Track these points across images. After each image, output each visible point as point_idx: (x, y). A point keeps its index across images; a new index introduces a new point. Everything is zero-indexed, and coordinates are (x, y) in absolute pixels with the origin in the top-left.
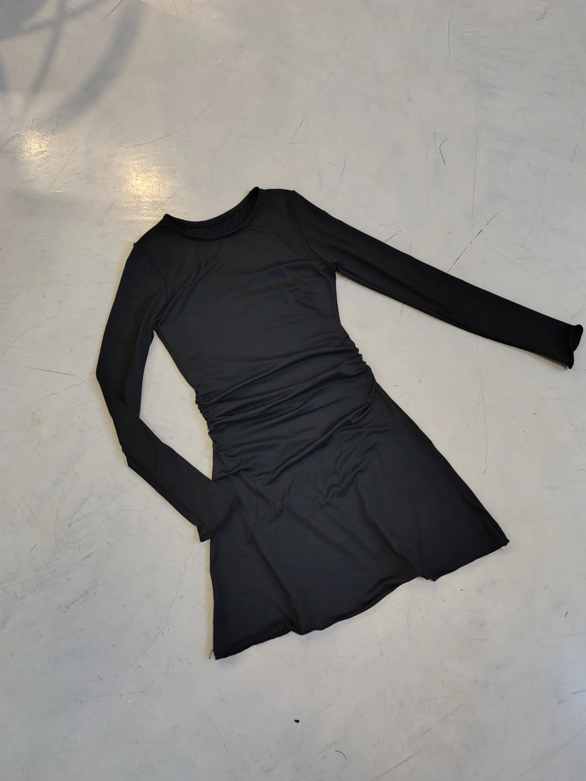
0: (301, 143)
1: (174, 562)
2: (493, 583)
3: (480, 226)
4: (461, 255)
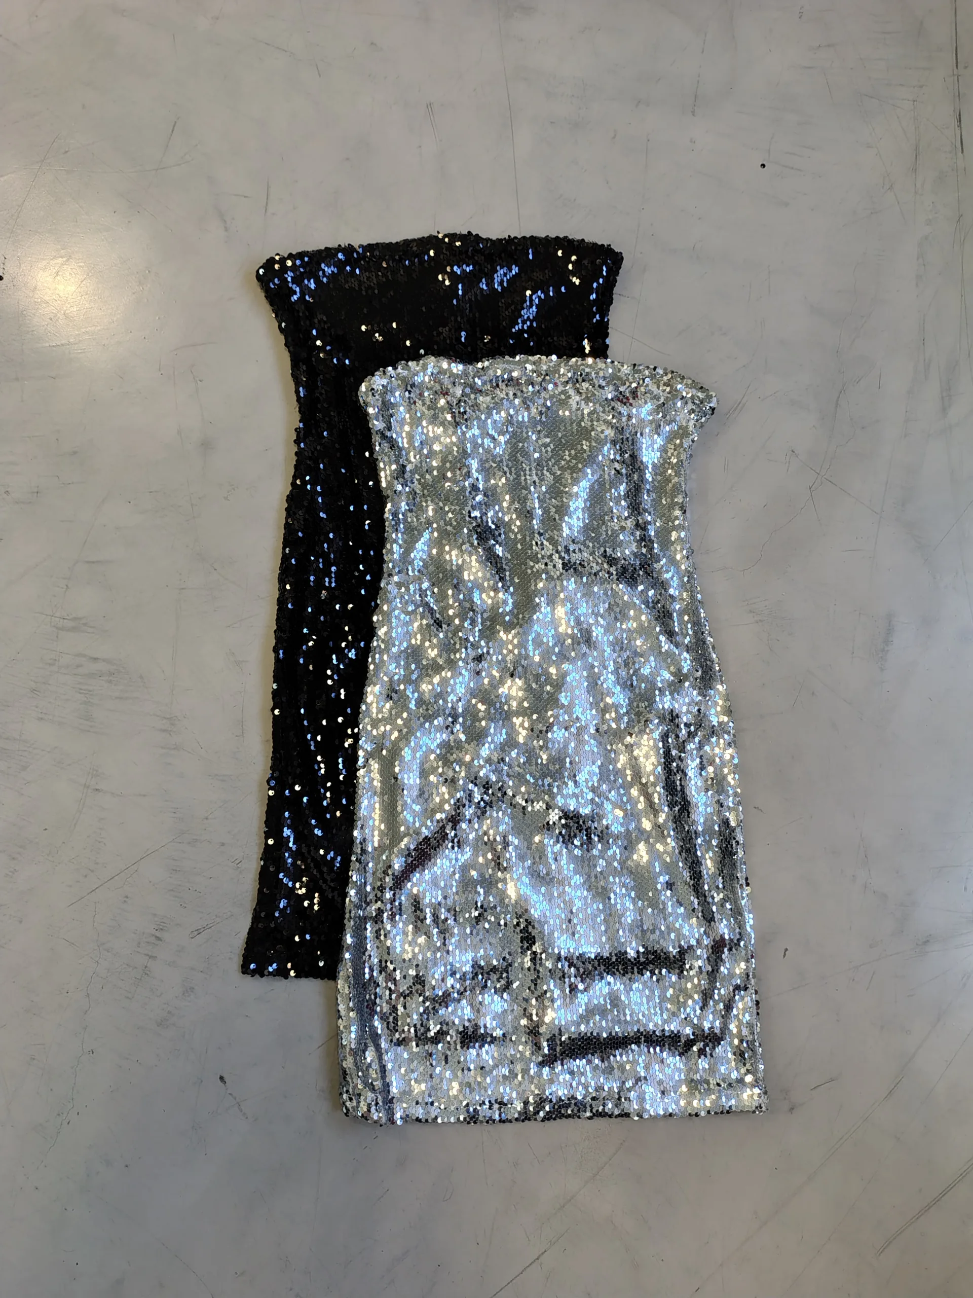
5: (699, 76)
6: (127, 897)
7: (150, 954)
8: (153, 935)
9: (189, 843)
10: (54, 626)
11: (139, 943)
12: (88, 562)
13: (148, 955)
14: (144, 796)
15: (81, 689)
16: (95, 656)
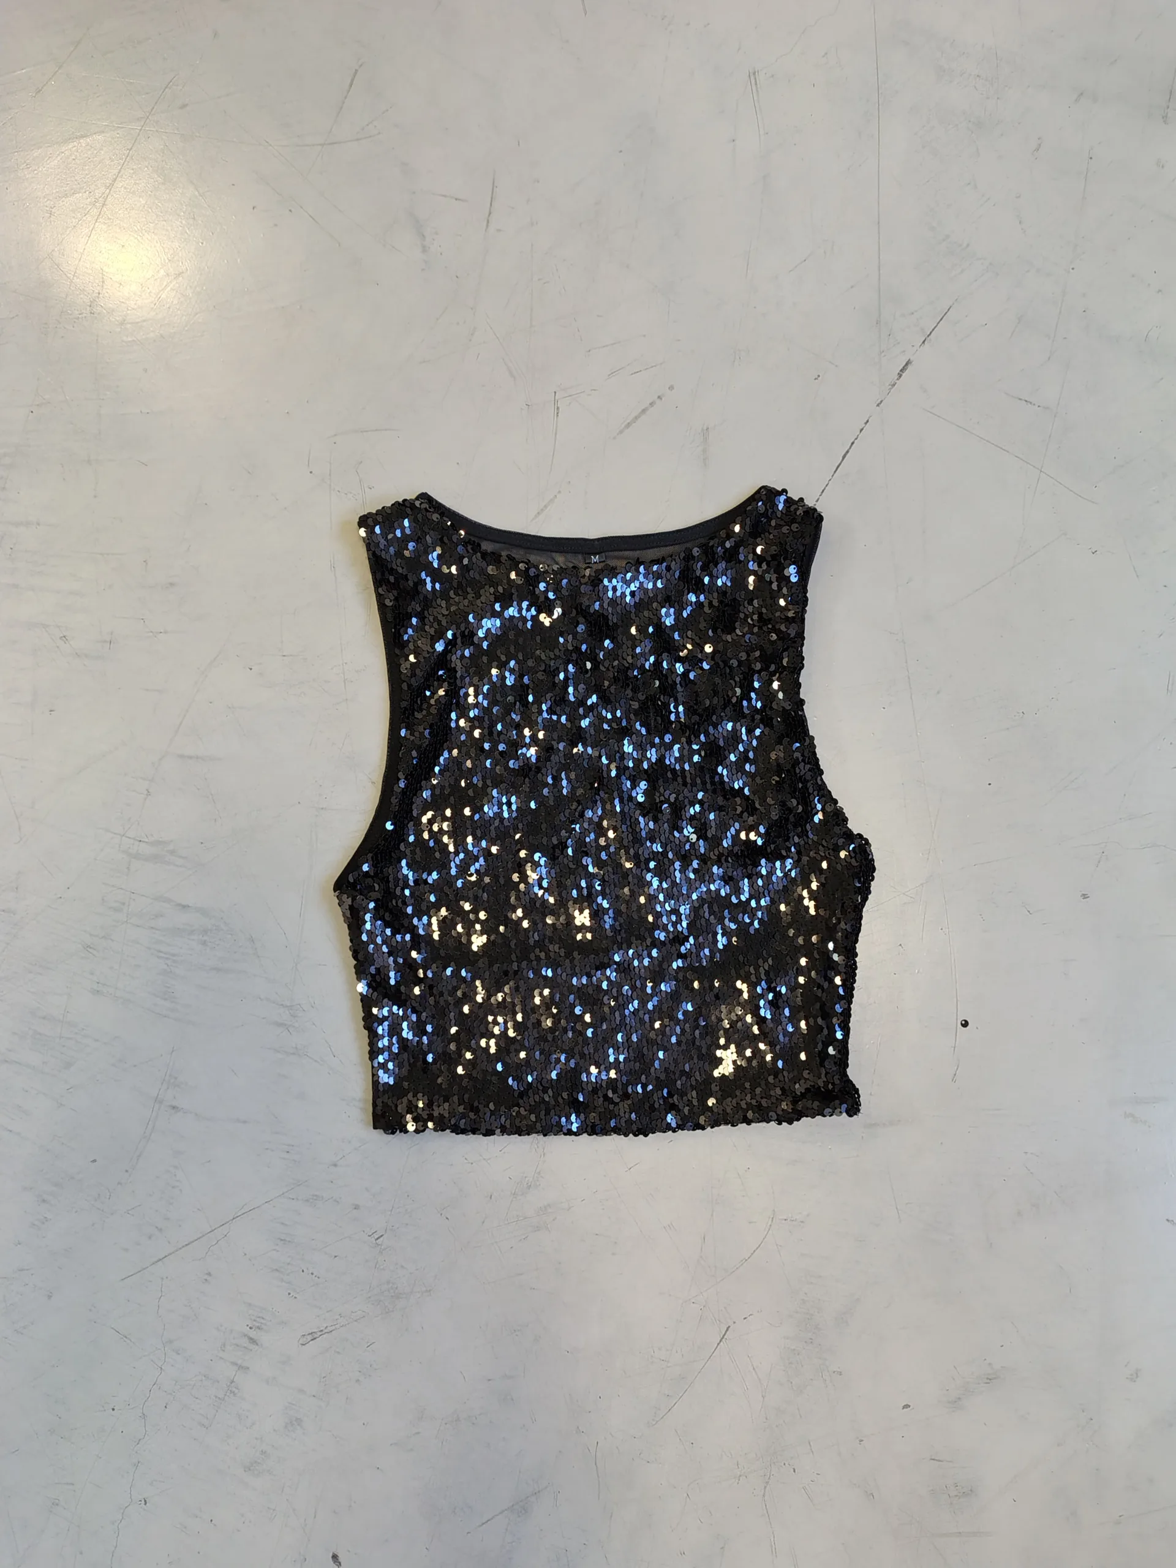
0: (358, 140)
1: (113, 1409)
2: (990, 1379)
3: (904, 351)
4: (853, 443)
12: (182, 756)
15: (160, 952)
16: (184, 903)
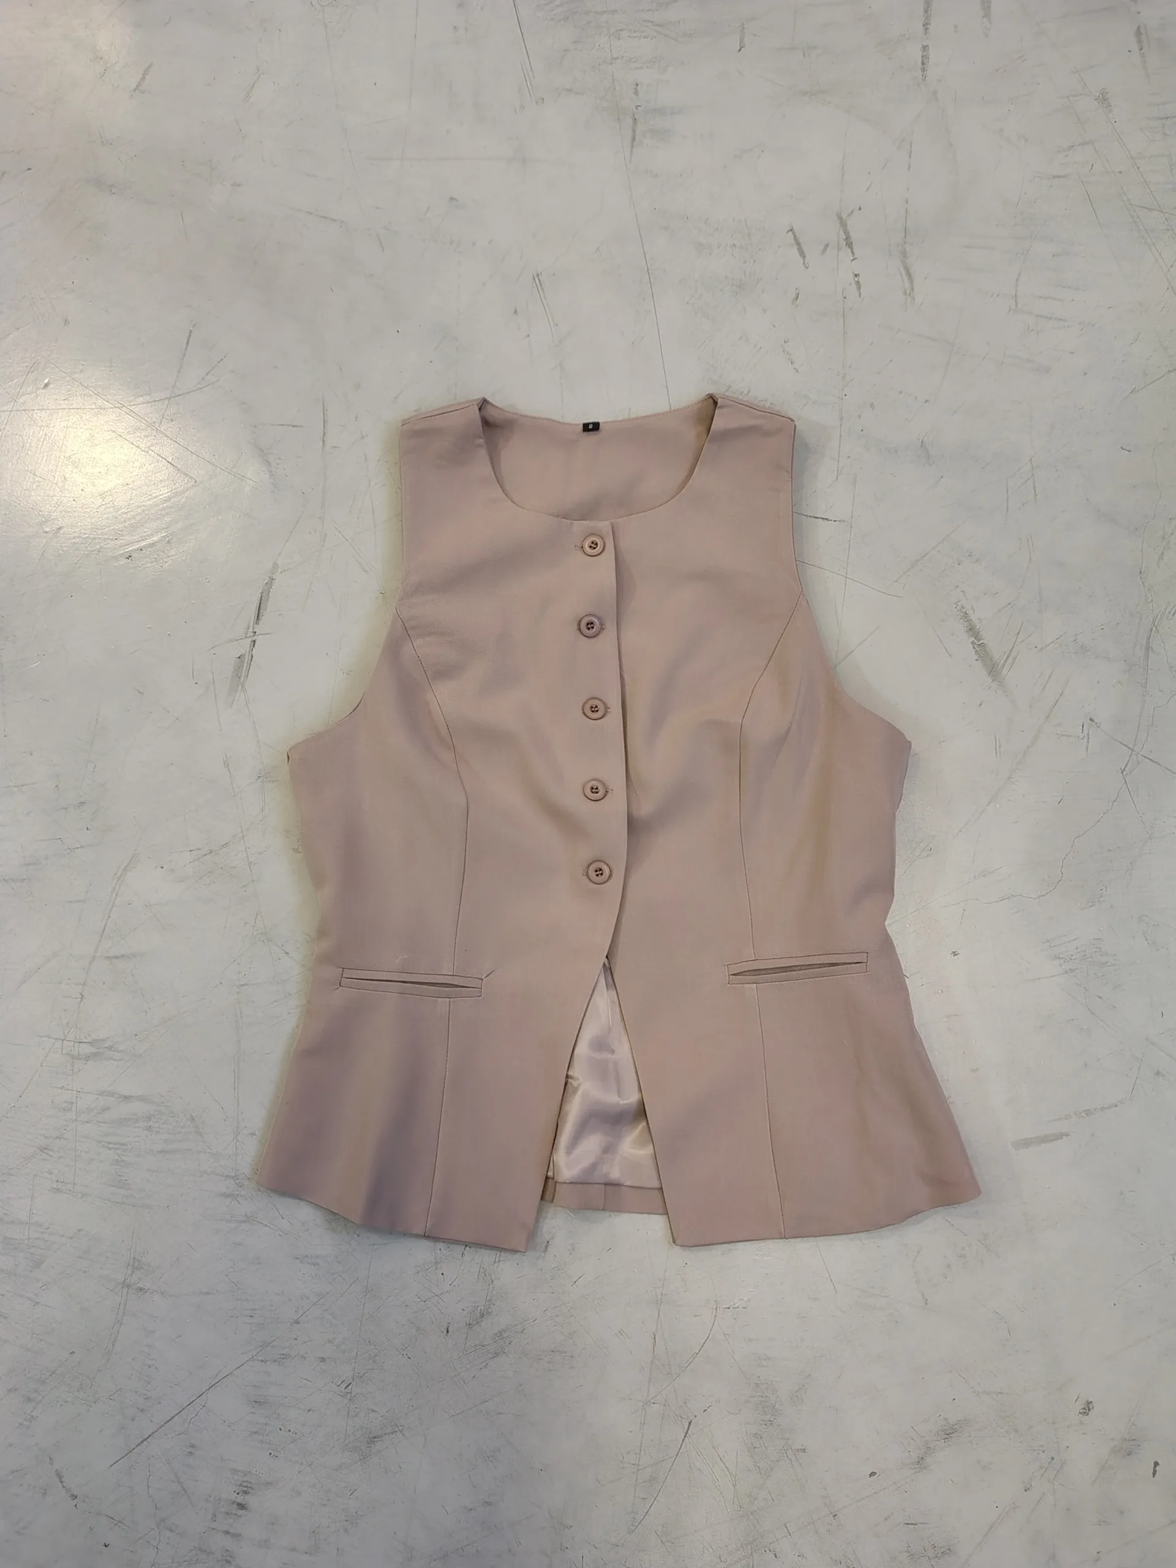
5: (907, 202)
6: (193, 1446)
7: (232, 1530)
8: (234, 1502)
9: (275, 1361)
10: (67, 1054)
11: (215, 1516)
13: (228, 1533)
14: (208, 1293)
